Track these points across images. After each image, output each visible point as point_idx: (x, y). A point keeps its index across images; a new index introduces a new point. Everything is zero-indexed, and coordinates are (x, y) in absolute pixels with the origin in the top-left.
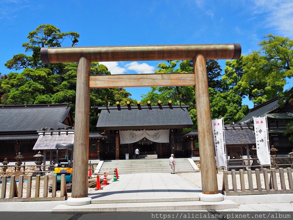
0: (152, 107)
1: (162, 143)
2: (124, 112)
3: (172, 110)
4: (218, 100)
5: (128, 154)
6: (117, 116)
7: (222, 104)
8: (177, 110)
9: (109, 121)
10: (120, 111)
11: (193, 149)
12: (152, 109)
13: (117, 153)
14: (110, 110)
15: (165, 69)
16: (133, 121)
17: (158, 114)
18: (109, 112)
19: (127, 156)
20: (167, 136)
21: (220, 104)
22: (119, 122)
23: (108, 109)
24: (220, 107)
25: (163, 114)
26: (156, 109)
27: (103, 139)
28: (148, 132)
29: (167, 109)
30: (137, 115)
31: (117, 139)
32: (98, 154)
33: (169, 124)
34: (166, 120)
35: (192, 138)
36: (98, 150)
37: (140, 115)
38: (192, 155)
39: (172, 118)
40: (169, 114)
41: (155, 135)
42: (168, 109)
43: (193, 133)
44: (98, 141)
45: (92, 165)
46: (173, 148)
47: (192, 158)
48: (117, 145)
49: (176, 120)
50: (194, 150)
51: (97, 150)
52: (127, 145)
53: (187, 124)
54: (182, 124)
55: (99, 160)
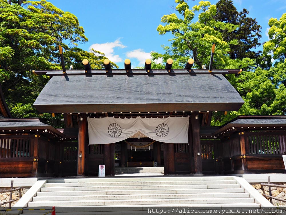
0: (154, 72)
1: (175, 144)
2: (97, 79)
3: (194, 77)
4: (259, 79)
5: (104, 166)
6: (82, 86)
7: (266, 85)
8: (205, 77)
9: (64, 94)
10: (89, 78)
11: (244, 156)
12: (154, 76)
13: (81, 164)
14: (69, 77)
15: (174, 23)
16: (115, 95)
17: (167, 84)
18: (67, 79)
19: (102, 170)
20: (185, 130)
21: (264, 86)
22: (85, 96)
23: (66, 75)
24: (264, 89)
25: (177, 83)
26: (163, 76)
27: (46, 131)
28: (146, 120)
29: (185, 75)
30: (123, 85)
31: (81, 133)
32: (35, 165)
33: (191, 101)
34: (185, 93)
35: (242, 133)
36: (35, 154)
37: (130, 85)
38: (243, 169)
39: (198, 91)
40: (190, 85)
41: (161, 129)
42: (187, 75)
43: (245, 120)
44: (36, 136)
45: (20, 190)
46: (199, 154)
47: (244, 175)
48: (81, 147)
49: (206, 94)
50: (247, 159)
51: (32, 156)
52: (102, 147)
53: (230, 102)
54: (221, 102)
55: (36, 179)
